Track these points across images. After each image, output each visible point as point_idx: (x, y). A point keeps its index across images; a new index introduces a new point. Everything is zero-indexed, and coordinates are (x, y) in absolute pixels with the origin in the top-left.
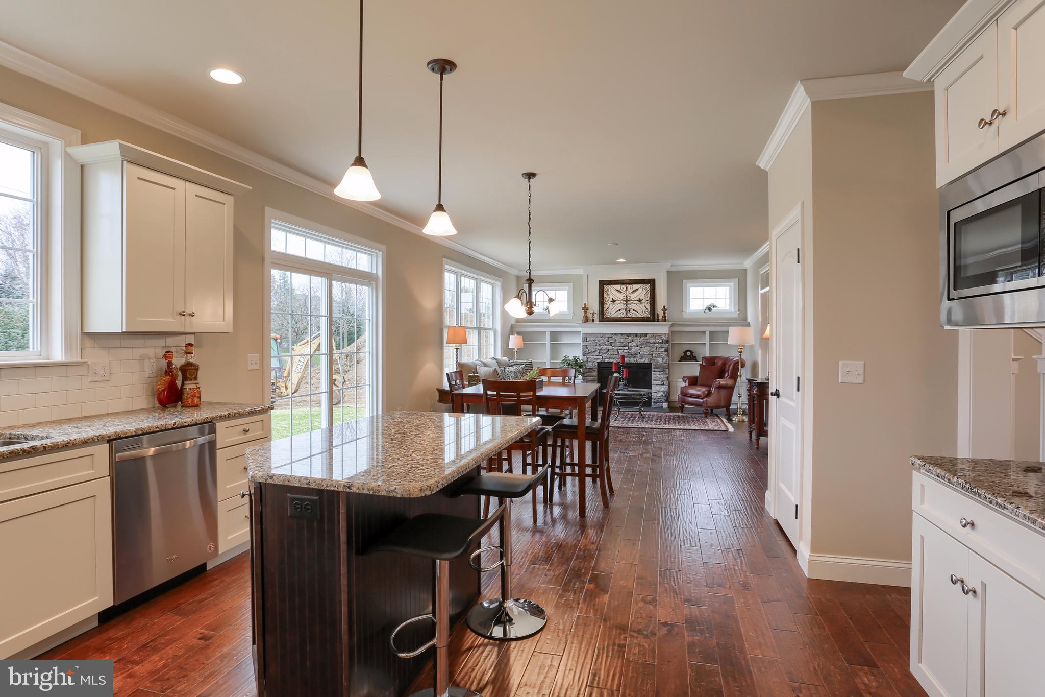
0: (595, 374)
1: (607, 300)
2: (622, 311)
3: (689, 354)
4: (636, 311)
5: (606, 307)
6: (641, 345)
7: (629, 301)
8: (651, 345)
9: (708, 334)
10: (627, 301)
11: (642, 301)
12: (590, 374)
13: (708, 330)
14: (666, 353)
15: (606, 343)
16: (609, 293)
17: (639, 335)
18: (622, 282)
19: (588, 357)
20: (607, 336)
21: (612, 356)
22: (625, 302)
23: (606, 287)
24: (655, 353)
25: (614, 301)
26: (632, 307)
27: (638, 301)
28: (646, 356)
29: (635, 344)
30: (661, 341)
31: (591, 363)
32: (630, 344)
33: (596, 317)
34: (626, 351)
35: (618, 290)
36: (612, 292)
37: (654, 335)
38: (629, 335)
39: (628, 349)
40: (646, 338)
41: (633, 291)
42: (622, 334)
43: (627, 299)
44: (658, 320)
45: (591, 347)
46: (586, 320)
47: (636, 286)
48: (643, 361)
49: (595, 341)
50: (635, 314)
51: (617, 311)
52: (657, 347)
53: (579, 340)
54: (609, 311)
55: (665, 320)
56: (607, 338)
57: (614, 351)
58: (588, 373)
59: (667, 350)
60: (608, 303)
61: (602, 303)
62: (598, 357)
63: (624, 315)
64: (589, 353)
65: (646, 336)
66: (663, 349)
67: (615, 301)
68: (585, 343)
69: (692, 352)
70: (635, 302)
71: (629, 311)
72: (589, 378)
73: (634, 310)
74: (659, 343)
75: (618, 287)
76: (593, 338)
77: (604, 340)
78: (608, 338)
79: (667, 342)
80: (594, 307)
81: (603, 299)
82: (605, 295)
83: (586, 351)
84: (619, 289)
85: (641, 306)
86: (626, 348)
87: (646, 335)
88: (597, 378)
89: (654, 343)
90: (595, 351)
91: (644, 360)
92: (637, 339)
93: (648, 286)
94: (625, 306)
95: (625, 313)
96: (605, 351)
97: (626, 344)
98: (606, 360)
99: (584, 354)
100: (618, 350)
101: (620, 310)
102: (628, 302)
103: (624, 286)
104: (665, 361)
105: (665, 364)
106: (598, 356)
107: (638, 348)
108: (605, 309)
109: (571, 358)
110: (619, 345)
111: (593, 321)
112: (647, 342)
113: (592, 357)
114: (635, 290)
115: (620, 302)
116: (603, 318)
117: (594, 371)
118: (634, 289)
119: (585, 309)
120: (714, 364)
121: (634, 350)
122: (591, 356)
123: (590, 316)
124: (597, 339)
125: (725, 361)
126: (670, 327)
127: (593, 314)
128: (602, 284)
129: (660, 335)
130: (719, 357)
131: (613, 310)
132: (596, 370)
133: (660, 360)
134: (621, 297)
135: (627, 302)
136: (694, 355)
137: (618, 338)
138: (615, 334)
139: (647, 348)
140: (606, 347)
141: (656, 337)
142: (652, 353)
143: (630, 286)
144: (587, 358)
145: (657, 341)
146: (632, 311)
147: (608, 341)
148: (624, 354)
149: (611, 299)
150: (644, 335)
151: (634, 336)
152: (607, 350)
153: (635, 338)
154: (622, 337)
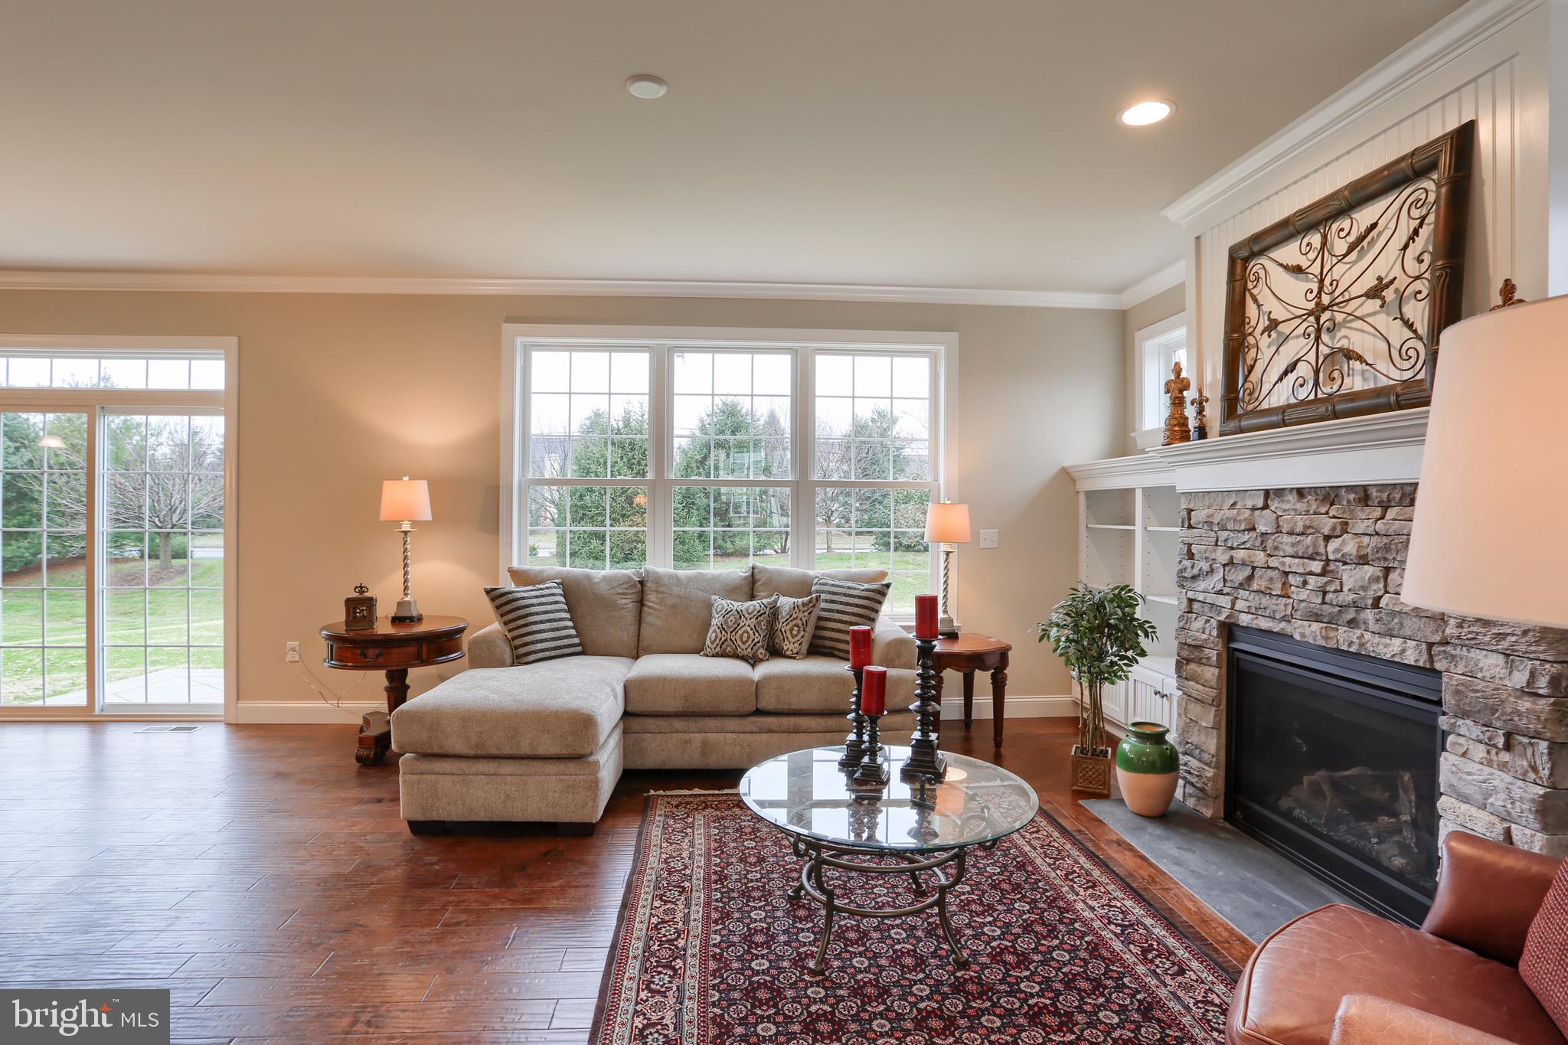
0: (1216, 675)
1: (1251, 328)
2: (1300, 369)
4: (1360, 358)
5: (1244, 365)
7: (1327, 308)
10: (1320, 310)
15: (1246, 537)
16: (1262, 292)
18: (1307, 218)
19: (1190, 595)
20: (1250, 504)
21: (1268, 601)
22: (1313, 321)
23: (1252, 268)
25: (1274, 325)
26: (1341, 337)
27: (1371, 294)
28: (1413, 627)
31: (1204, 624)
33: (1214, 418)
34: (1316, 583)
35: (1291, 269)
36: (1269, 285)
38: (1330, 495)
39: (1324, 573)
41: (1354, 249)
42: (1301, 492)
43: (1320, 301)
45: (1205, 555)
47: (1366, 215)
48: (1389, 648)
49: (1213, 525)
50: (1355, 377)
51: (1285, 374)
54: (1258, 379)
56: (1249, 514)
57: (1271, 579)
58: (1195, 666)
60: (1253, 343)
61: (1235, 344)
62: (1222, 601)
63: (1306, 393)
64: (1194, 578)
67: (1280, 324)
68: (1189, 535)
70: (1354, 307)
72: (1198, 688)
73: (1353, 356)
75: (1290, 253)
76: (1204, 515)
77: (1239, 521)
78: (1254, 511)
81: (1242, 327)
82: (1247, 311)
84: (1298, 262)
85: (1383, 323)
86: (1316, 566)
88: (1222, 695)
90: (1212, 571)
91: (1397, 642)
92: (1358, 518)
93: (1435, 184)
94: (1314, 338)
95: (1311, 376)
96: (1243, 577)
97: (1315, 545)
98: (1244, 621)
100: (1287, 574)
101: (1293, 367)
102: (1326, 317)
103: (1317, 239)
106: (1220, 592)
107: (1369, 571)
108: (1243, 373)
110: (1289, 550)
111: (1202, 433)
113: (1205, 598)
114: (1364, 239)
115: (1295, 325)
116: (1236, 416)
117: (1210, 662)
118: (1356, 234)
122: (1200, 591)
124: (1219, 518)
127: (1201, 403)
128: (1241, 258)
131: (1268, 374)
132: (1217, 656)
134: (1300, 295)
135: (1319, 320)
137: (1288, 513)
138: (1280, 492)
143: (1339, 226)
144: (1194, 600)
146: (1341, 360)
147: (1254, 529)
148: (1304, 594)
149: (1264, 323)
150: (1397, 496)
151: (1349, 501)
152: (1248, 571)
153: (1362, 513)
154: (1299, 506)
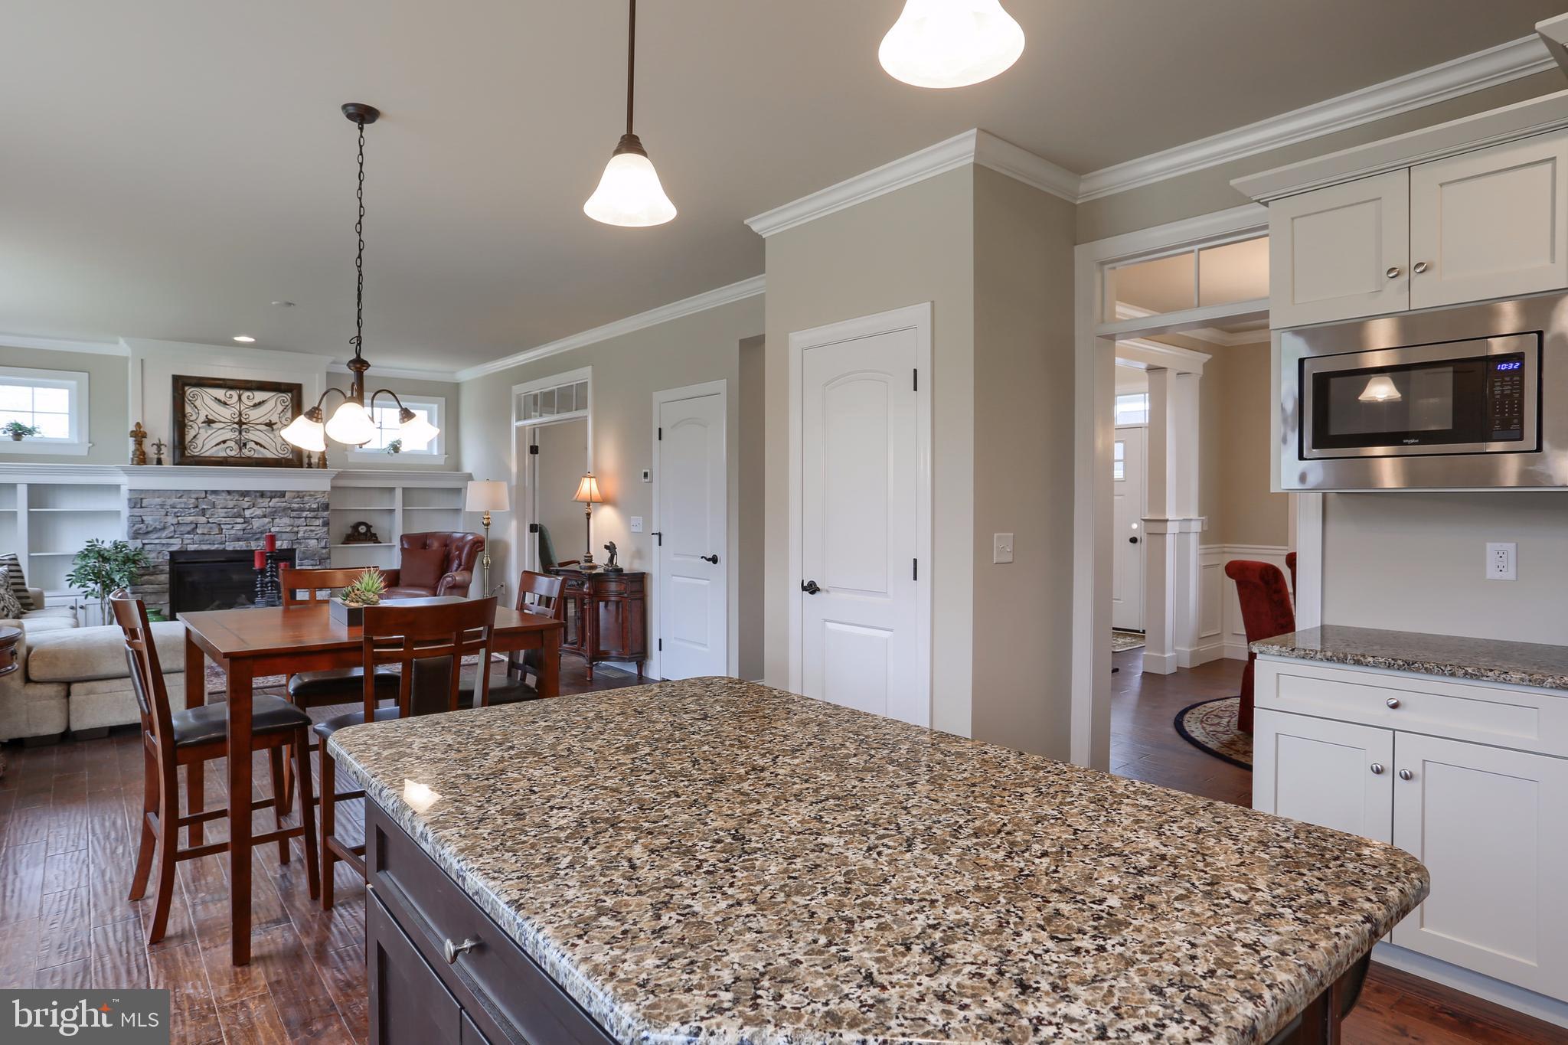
0: (164, 578)
1: (192, 418)
2: (229, 444)
3: (362, 529)
4: (261, 446)
5: (190, 434)
6: (273, 514)
7: (245, 424)
8: (294, 514)
9: (399, 493)
10: (240, 423)
11: (275, 427)
12: (152, 578)
13: (399, 485)
14: (325, 529)
15: (192, 510)
16: (198, 403)
17: (269, 494)
18: (229, 383)
19: (145, 541)
20: (194, 496)
21: (207, 537)
22: (236, 426)
23: (190, 391)
24: (302, 529)
25: (209, 422)
26: (253, 435)
27: (266, 425)
28: (284, 536)
29: (259, 512)
30: (315, 506)
31: (153, 555)
32: (247, 513)
33: (167, 455)
34: (239, 527)
35: (219, 401)
36: (204, 403)
37: (300, 495)
38: (244, 494)
39: (245, 522)
40: (283, 500)
41: (255, 406)
42: (229, 492)
43: (240, 420)
44: (310, 466)
45: (155, 521)
46: (141, 458)
47: (260, 396)
48: (276, 545)
49: (162, 506)
50: (259, 452)
51: (218, 444)
52: (306, 518)
53: (120, 504)
54: (199, 442)
55: (325, 466)
56: (193, 500)
57: (211, 528)
58: (146, 577)
59: (326, 524)
60: (195, 426)
61: (180, 422)
62: (172, 541)
63: (233, 453)
64: (148, 532)
65: (284, 497)
66: (319, 522)
67: (213, 422)
68: (137, 512)
69: (369, 527)
70: (258, 427)
71: (245, 445)
72: (148, 588)
73: (257, 443)
74: (314, 510)
75: (220, 393)
76: (158, 501)
77: (185, 503)
78: (197, 499)
79: (326, 507)
80: (161, 429)
81: (184, 415)
82: (188, 409)
83: (140, 529)
84: (223, 399)
85: (271, 436)
86: (242, 520)
87: (282, 494)
88: (168, 586)
89: (302, 510)
90: (164, 528)
91: (279, 543)
92: (264, 502)
93: (287, 397)
94: (237, 433)
95: (235, 447)
96: (189, 528)
97: (238, 512)
98: (191, 548)
99: (136, 535)
100: (219, 525)
101: (224, 442)
102: (244, 426)
103: (234, 394)
104: (323, 544)
105: (324, 551)
106: (171, 538)
107: (266, 520)
108: (188, 438)
109: (107, 545)
110: (222, 515)
111: (159, 462)
112: (285, 509)
113: (157, 541)
114: (260, 404)
115: (223, 425)
116: (183, 455)
117: (162, 572)
118: (257, 401)
119: (139, 435)
120: (424, 546)
121: (256, 524)
122: (153, 539)
123: (151, 451)
124: (169, 502)
125: (446, 541)
126: (334, 479)
127: (159, 446)
128: (181, 384)
129: (312, 494)
130: (433, 535)
131: (206, 441)
132: (167, 568)
133: (313, 543)
134: (226, 413)
135: (241, 427)
136: (373, 531)
137: (220, 500)
138: (214, 492)
139: (286, 520)
140: (190, 519)
141: (306, 498)
142: (296, 529)
143: (246, 394)
144: (144, 544)
145: (307, 506)
146: (251, 445)
147: (197, 507)
148: (233, 532)
149: (202, 418)
150: (279, 494)
151: (256, 496)
152: (194, 526)
153: (260, 500)
154: (228, 497)
